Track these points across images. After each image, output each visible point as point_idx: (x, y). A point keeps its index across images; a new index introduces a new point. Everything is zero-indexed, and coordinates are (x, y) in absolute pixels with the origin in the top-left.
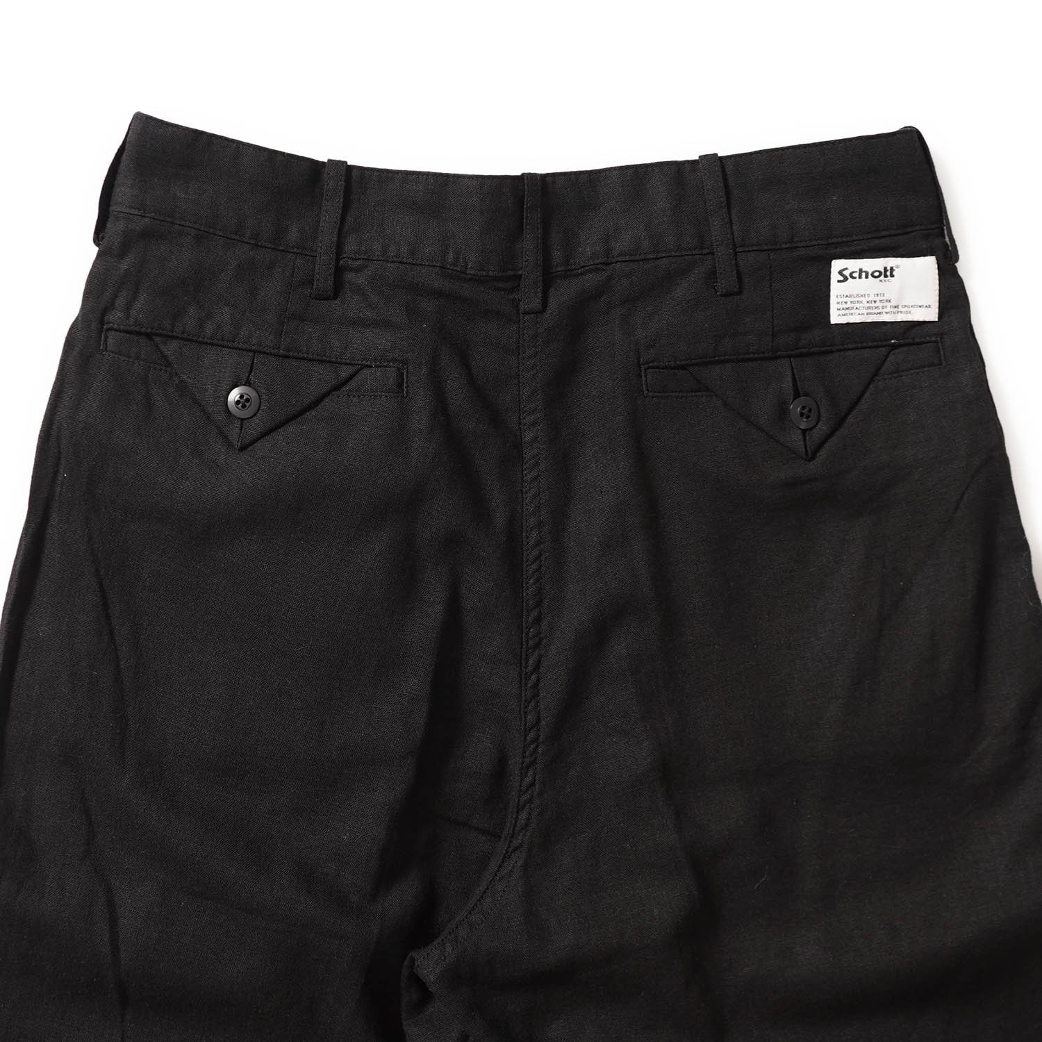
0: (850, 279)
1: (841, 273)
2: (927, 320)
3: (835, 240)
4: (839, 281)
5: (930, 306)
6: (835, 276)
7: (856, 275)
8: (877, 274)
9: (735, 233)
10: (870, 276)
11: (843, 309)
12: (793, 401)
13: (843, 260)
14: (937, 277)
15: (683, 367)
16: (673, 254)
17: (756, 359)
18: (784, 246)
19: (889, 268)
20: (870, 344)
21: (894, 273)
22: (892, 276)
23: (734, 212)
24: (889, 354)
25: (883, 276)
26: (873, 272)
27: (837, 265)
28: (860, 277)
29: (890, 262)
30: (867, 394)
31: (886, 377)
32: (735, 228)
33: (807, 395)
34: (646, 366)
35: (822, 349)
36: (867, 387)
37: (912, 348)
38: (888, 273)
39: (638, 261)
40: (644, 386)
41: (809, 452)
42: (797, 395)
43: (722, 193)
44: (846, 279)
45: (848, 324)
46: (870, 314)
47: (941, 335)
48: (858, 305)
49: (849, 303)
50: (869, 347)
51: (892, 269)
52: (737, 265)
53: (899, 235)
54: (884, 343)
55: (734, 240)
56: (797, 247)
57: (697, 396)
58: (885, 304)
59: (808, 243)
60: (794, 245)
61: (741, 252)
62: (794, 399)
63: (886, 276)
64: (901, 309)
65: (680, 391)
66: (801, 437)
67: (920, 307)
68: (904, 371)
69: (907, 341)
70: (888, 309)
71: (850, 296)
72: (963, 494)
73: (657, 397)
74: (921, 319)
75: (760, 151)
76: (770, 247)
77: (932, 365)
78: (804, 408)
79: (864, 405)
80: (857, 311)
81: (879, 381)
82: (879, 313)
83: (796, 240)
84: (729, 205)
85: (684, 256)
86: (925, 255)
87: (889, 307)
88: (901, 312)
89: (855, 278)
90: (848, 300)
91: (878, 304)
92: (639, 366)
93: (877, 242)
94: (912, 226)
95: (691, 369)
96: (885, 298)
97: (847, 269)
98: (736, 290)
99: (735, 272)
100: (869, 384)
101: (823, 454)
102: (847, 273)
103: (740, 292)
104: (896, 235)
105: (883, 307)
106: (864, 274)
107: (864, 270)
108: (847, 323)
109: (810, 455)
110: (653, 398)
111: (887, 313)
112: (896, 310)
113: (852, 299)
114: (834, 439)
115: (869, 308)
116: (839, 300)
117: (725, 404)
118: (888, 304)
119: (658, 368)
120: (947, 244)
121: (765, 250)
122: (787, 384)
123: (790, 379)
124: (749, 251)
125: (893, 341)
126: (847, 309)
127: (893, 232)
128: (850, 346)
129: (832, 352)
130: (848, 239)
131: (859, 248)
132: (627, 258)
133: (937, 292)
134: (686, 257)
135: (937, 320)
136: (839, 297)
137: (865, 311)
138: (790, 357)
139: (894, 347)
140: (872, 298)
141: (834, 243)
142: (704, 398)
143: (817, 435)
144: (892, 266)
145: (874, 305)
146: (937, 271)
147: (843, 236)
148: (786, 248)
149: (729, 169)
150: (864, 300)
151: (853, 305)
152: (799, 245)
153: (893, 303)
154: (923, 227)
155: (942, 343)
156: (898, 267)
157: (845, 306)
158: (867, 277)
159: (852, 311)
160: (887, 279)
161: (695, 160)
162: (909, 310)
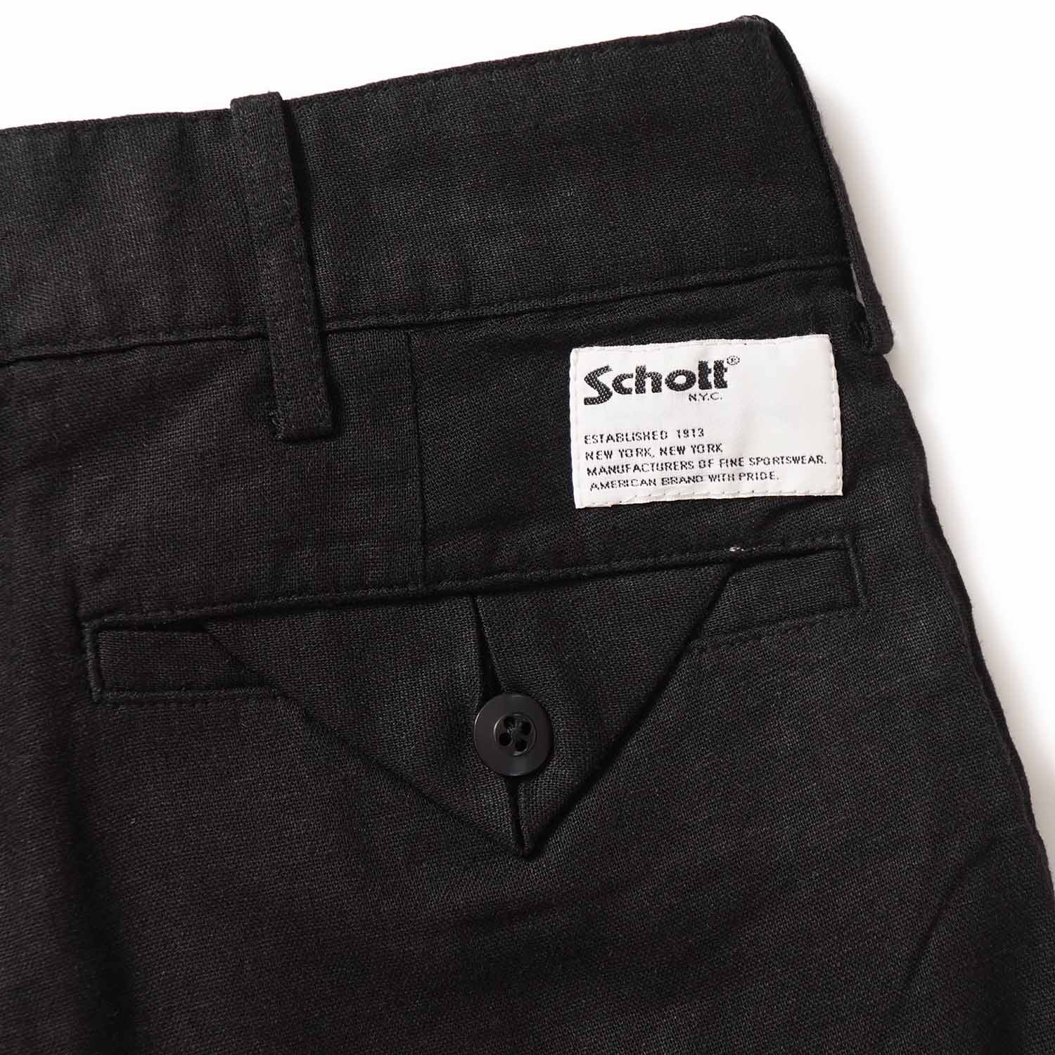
0: (615, 394)
1: (592, 380)
2: (815, 492)
3: (573, 299)
4: (588, 401)
5: (819, 459)
6: (578, 390)
7: (629, 383)
8: (681, 380)
9: (322, 284)
10: (664, 386)
11: (604, 470)
12: (480, 707)
13: (596, 348)
14: (834, 385)
15: (196, 625)
16: (162, 337)
17: (384, 602)
18: (446, 315)
19: (711, 366)
20: (676, 558)
21: (726, 377)
22: (721, 384)
23: (320, 235)
24: (724, 581)
25: (697, 384)
26: (672, 376)
27: (583, 360)
28: (640, 389)
29: (715, 349)
30: (674, 686)
31: (721, 639)
32: (320, 272)
33: (517, 688)
34: (96, 622)
35: (555, 573)
36: (672, 668)
37: (782, 564)
38: (711, 378)
39: (73, 356)
40: (91, 674)
41: (526, 835)
42: (491, 688)
43: (287, 188)
44: (605, 395)
45: (617, 508)
46: (672, 480)
47: (854, 529)
48: (639, 460)
49: (616, 455)
50: (676, 567)
51: (719, 367)
52: (326, 364)
53: (738, 281)
54: (713, 554)
55: (317, 301)
56: (480, 319)
57: (234, 697)
58: (706, 456)
59: (508, 308)
60: (473, 313)
61: (335, 331)
62: (485, 699)
63: (705, 385)
64: (747, 467)
65: (189, 687)
66: (504, 796)
67: (796, 460)
68: (763, 623)
69: (768, 548)
70: (715, 469)
71: (618, 437)
72: (926, 938)
73: (129, 702)
74: (800, 492)
75: (382, 83)
76: (409, 318)
77: (831, 607)
78: (508, 721)
79: (665, 712)
80: (639, 476)
81: (703, 650)
82: (694, 479)
83: (476, 297)
84: (306, 217)
85: (190, 342)
86: (801, 332)
87: (716, 463)
88: (749, 476)
89: (626, 391)
90: (613, 446)
91: (688, 455)
92: (76, 623)
93: (677, 299)
94: (768, 260)
95: (212, 627)
96: (704, 441)
97: (606, 369)
98: (325, 425)
99: (321, 380)
100: (678, 659)
101: (563, 838)
102: (607, 380)
103: (336, 430)
104: (728, 283)
105: (702, 464)
106: (648, 381)
107: (648, 371)
108: (615, 507)
109: (528, 845)
110: (116, 705)
111: (712, 478)
112: (734, 470)
113: (624, 445)
114: (590, 801)
115: (666, 466)
116: (593, 448)
117: (308, 718)
118: (716, 457)
119: (128, 626)
120: (860, 304)
121: (397, 327)
122: (466, 666)
123: (471, 648)
124: (356, 330)
125: (732, 550)
126: (614, 469)
127: (719, 276)
128: (626, 564)
129: (580, 579)
130: (606, 295)
131: (632, 316)
132: (43, 351)
133: (837, 423)
134: (195, 346)
135: (840, 493)
136: (590, 441)
137: (658, 475)
138: (473, 594)
139: (738, 564)
140: (673, 441)
141: (572, 307)
142: (252, 703)
143: (545, 791)
144: (719, 358)
145: (677, 457)
146: (834, 371)
147: (592, 289)
148: (452, 322)
149: (309, 130)
150: (654, 446)
151: (625, 460)
152: (486, 311)
153: (728, 452)
154: (794, 262)
155: (856, 551)
156: (733, 361)
157: (605, 462)
158: (657, 388)
159: (624, 476)
160: (709, 392)
161: (226, 110)
162: (767, 469)
